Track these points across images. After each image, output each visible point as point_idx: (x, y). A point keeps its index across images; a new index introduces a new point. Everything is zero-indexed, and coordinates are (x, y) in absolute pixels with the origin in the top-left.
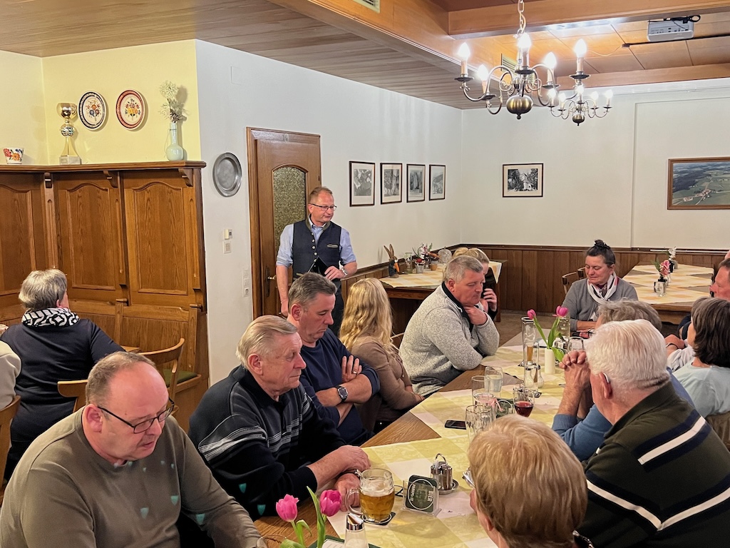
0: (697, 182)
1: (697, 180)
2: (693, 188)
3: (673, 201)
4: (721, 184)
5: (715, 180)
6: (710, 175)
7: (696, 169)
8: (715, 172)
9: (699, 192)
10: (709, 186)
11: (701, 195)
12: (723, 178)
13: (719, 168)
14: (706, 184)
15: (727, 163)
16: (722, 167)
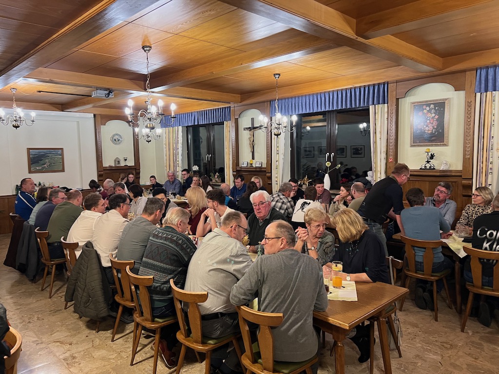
1: (42, 158)
3: (32, 169)
4: (54, 160)
5: (51, 158)
6: (48, 156)
7: (42, 153)
8: (51, 155)
9: (44, 164)
10: (49, 161)
11: (45, 166)
12: (55, 158)
13: (52, 153)
14: (47, 161)
15: (56, 151)
16: (54, 152)
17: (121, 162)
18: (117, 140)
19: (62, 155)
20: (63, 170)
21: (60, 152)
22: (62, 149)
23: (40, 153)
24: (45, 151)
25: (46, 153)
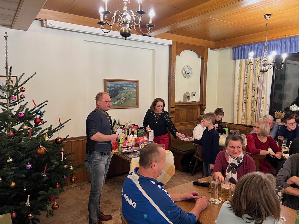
0: (119, 93)
1: (118, 92)
2: (117, 97)
4: (129, 94)
5: (127, 92)
6: (124, 90)
7: (118, 86)
8: (126, 88)
9: (120, 99)
10: (124, 96)
12: (130, 91)
13: (128, 85)
15: (132, 83)
16: (129, 85)
17: (190, 98)
18: (187, 73)
19: (137, 88)
20: (137, 106)
21: (135, 85)
22: (137, 81)
23: (117, 86)
24: (121, 83)
25: (122, 85)
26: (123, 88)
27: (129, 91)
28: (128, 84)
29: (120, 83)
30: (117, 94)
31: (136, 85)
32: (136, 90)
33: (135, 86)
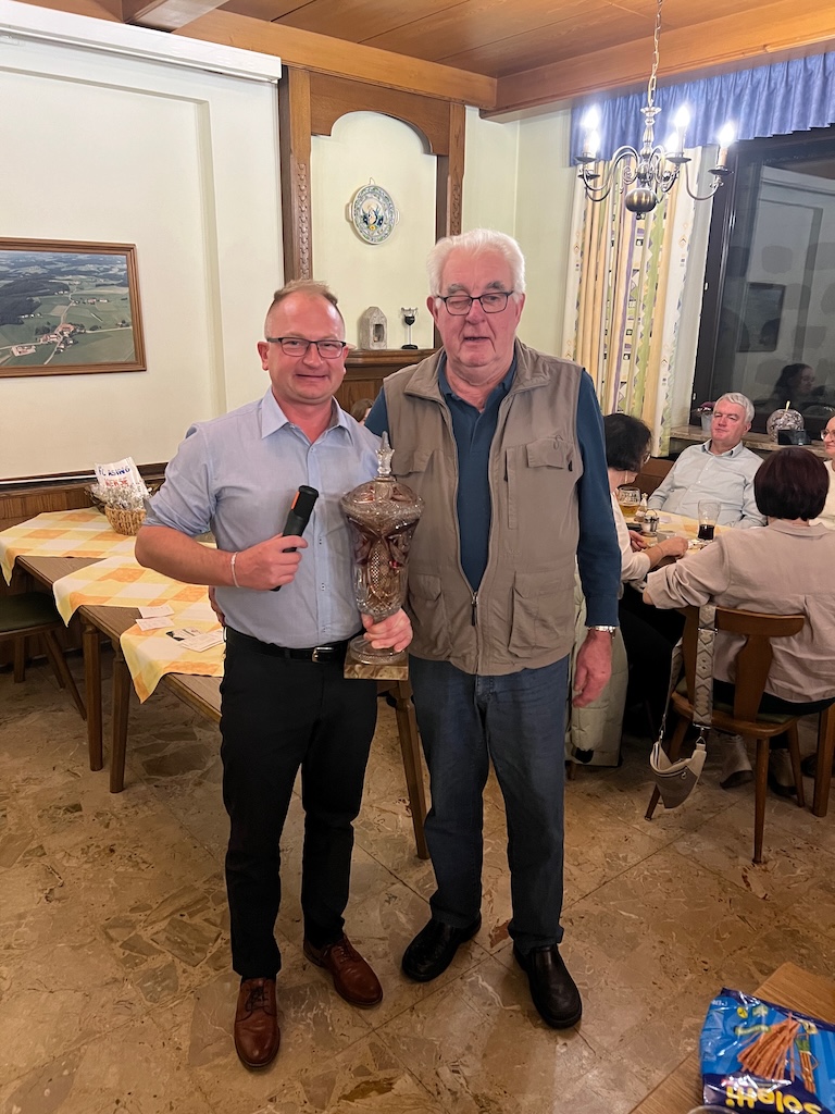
0: (39, 305)
1: (36, 299)
2: (32, 320)
4: (94, 311)
5: (80, 299)
6: (66, 288)
7: (32, 270)
8: (75, 281)
9: (47, 331)
10: (69, 314)
11: (52, 338)
12: (96, 297)
13: (83, 269)
14: (60, 311)
15: (101, 257)
16: (91, 267)
17: (388, 330)
18: (371, 221)
19: (131, 280)
20: (138, 364)
21: (119, 265)
22: (128, 249)
23: (23, 270)
24: (47, 256)
25: (53, 267)
26: (59, 279)
27: (93, 296)
28: (83, 263)
29: (41, 258)
30: (31, 309)
31: (125, 266)
32: (126, 290)
33: (121, 270)
